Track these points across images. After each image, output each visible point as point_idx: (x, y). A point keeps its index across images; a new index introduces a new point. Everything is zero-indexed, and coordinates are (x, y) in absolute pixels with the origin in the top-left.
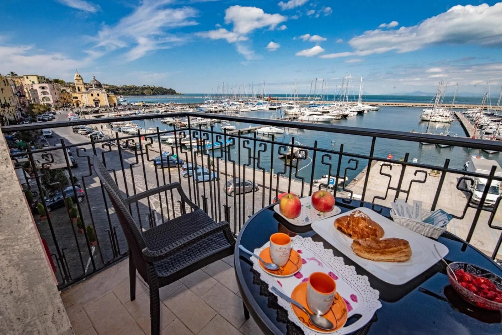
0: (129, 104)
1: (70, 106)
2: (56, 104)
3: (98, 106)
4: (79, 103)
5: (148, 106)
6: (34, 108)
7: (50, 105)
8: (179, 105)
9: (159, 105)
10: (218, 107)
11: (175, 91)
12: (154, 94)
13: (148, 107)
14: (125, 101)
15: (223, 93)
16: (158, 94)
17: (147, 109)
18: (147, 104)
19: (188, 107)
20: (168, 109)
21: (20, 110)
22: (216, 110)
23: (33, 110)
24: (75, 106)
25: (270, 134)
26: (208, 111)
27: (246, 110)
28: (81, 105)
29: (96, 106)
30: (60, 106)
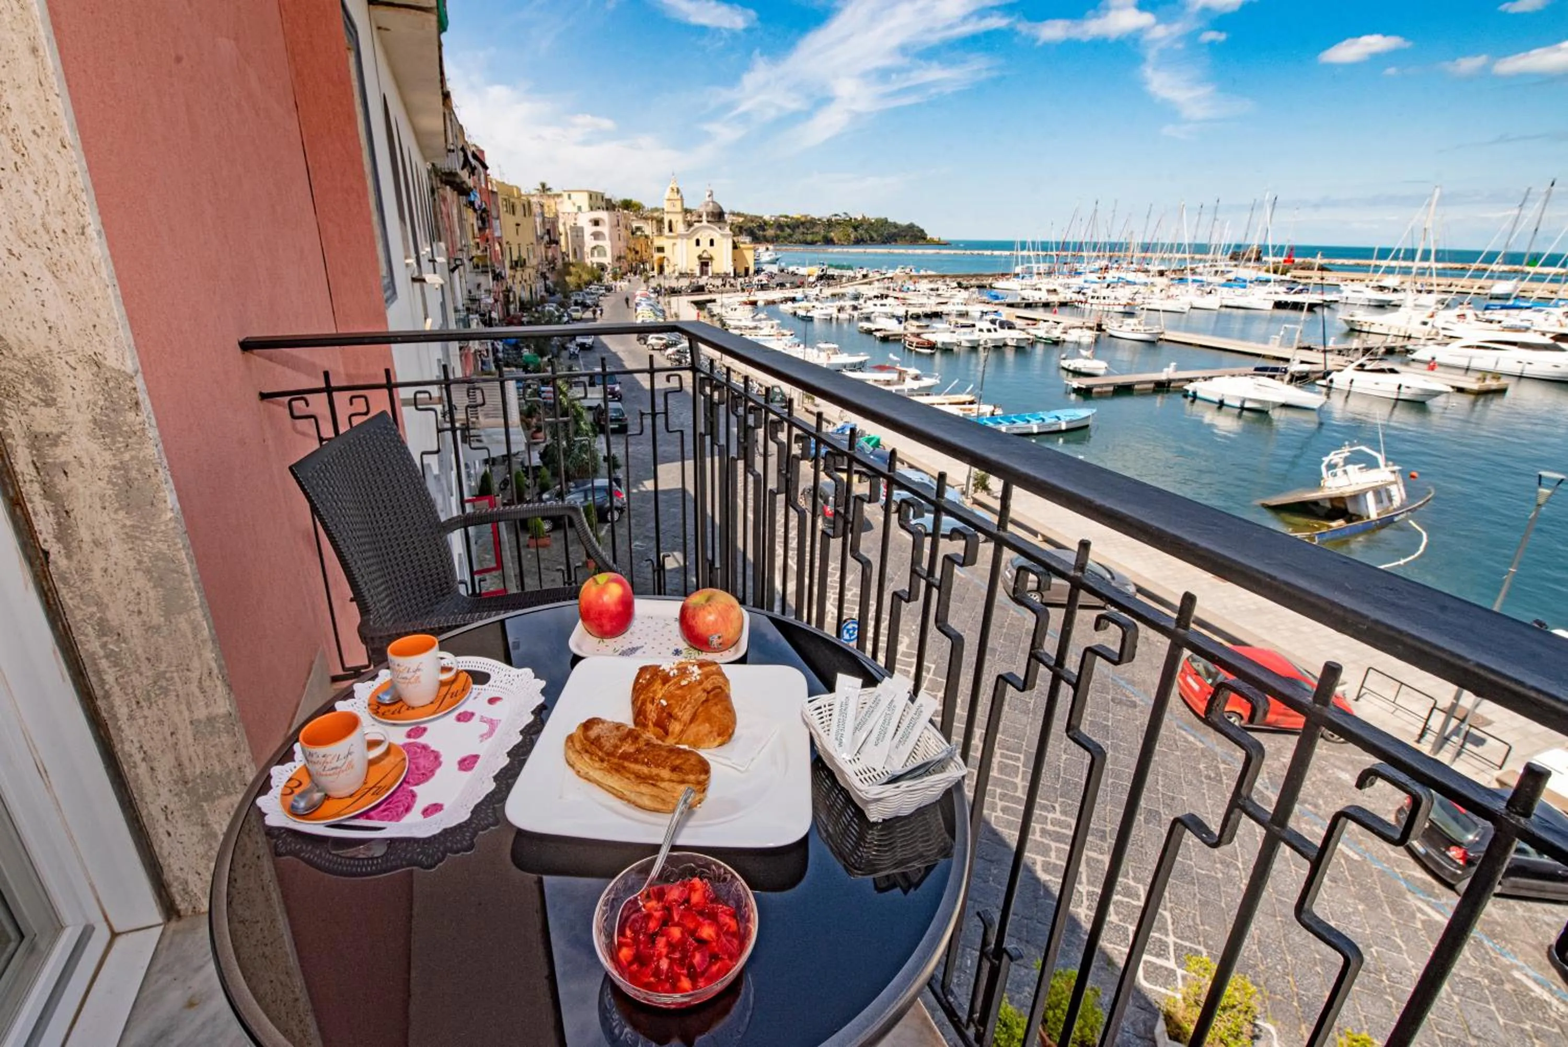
0: (782, 271)
1: (645, 270)
2: (617, 265)
3: (706, 273)
4: (665, 263)
5: (832, 277)
6: (570, 274)
7: (602, 267)
8: (926, 277)
9: (865, 276)
10: (1059, 289)
11: (922, 231)
12: (858, 242)
13: (831, 282)
14: (773, 262)
15: (1087, 239)
16: (872, 241)
17: (829, 285)
18: (831, 272)
19: (955, 284)
20: (888, 288)
21: (544, 276)
22: (1054, 298)
23: (568, 278)
24: (655, 273)
25: (1247, 405)
26: (1018, 300)
27: (1170, 305)
28: (667, 270)
29: (703, 272)
30: (624, 270)
